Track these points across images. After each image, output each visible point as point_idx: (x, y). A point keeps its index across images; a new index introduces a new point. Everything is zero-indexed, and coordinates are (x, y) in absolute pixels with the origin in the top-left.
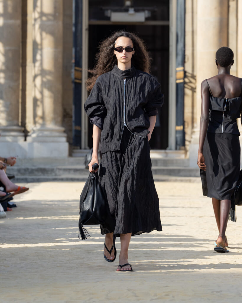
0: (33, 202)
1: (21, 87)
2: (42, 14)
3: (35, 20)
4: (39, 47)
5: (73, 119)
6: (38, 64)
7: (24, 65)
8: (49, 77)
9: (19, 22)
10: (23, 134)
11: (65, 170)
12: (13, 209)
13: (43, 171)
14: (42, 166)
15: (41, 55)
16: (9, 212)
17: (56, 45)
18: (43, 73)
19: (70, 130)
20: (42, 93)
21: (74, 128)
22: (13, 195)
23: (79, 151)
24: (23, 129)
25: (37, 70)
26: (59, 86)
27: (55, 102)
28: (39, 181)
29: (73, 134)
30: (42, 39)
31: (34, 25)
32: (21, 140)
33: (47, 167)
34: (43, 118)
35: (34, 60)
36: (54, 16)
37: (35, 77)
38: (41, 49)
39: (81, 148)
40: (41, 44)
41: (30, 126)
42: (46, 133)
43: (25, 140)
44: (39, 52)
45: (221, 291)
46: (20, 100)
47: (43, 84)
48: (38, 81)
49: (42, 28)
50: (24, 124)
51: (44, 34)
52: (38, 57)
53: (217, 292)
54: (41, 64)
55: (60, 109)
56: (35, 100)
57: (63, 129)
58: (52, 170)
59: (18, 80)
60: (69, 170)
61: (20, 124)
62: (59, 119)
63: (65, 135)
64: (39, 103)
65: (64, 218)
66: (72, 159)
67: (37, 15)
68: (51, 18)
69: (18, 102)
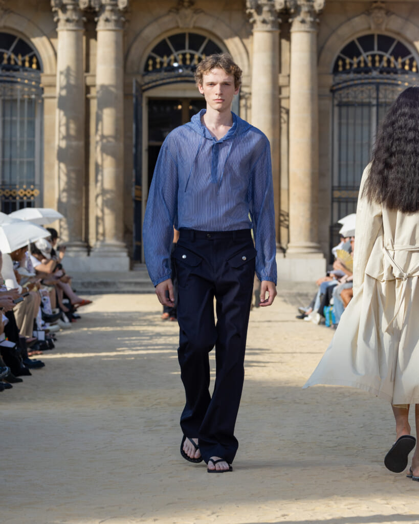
0: (96, 314)
1: (84, 205)
2: (103, 137)
3: (97, 143)
4: (100, 168)
5: (134, 235)
6: (99, 184)
7: (87, 184)
8: (108, 196)
9: (82, 143)
10: (85, 249)
11: (126, 283)
12: (77, 320)
13: (106, 284)
14: (104, 280)
15: (102, 176)
16: (74, 323)
17: (117, 166)
18: (104, 192)
19: (131, 245)
20: (102, 211)
21: (135, 243)
22: (78, 307)
23: (139, 265)
24: (86, 244)
25: (98, 190)
26: (120, 204)
27: (117, 219)
28: (101, 293)
29: (134, 249)
30: (103, 160)
31: (96, 148)
32: (83, 255)
33: (109, 280)
34: (104, 235)
35: (97, 181)
36: (116, 137)
37: (97, 196)
38: (102, 171)
39: (141, 262)
40: (102, 166)
41: (92, 242)
42: (106, 249)
43: (89, 255)
44: (100, 173)
45: (276, 398)
46: (84, 217)
47: (105, 203)
48: (100, 200)
49: (104, 150)
50: (87, 240)
51: (105, 156)
52: (100, 178)
53: (274, 399)
54: (102, 184)
55: (121, 225)
56: (97, 218)
57: (123, 244)
58: (114, 284)
59: (81, 198)
60: (130, 283)
61: (83, 239)
62: (121, 235)
63: (126, 250)
64: (100, 221)
65: (125, 328)
66: (133, 273)
67: (98, 138)
68: (111, 140)
69: (81, 219)
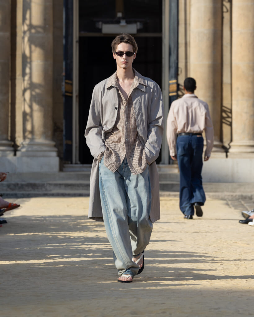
0: (24, 218)
1: (10, 101)
2: (31, 26)
3: (25, 32)
4: (28, 60)
5: (64, 133)
6: (27, 78)
7: (13, 79)
8: (37, 91)
9: (8, 34)
10: (12, 149)
11: (56, 185)
12: (3, 225)
13: (33, 186)
14: (32, 181)
15: (31, 69)
17: (46, 58)
18: (32, 86)
19: (61, 144)
20: (31, 107)
21: (65, 142)
23: (71, 165)
24: (13, 143)
25: (26, 84)
26: (50, 100)
27: (45, 116)
28: (29, 196)
29: (63, 148)
30: (31, 52)
31: (23, 38)
32: (10, 156)
33: (37, 182)
34: (32, 132)
35: (24, 74)
36: (44, 27)
37: (24, 91)
38: (30, 63)
39: (72, 163)
40: (30, 57)
41: (19, 140)
42: (35, 148)
43: (15, 155)
44: (28, 65)
46: (10, 114)
47: (32, 98)
48: (28, 95)
49: (31, 41)
50: (13, 139)
51: (33, 47)
52: (28, 71)
54: (31, 77)
55: (50, 123)
56: (25, 114)
57: (53, 143)
58: (43, 185)
60: (60, 185)
61: (9, 138)
62: (50, 133)
63: (56, 149)
64: (28, 117)
66: (62, 174)
67: (26, 28)
68: (40, 30)
69: (7, 116)
